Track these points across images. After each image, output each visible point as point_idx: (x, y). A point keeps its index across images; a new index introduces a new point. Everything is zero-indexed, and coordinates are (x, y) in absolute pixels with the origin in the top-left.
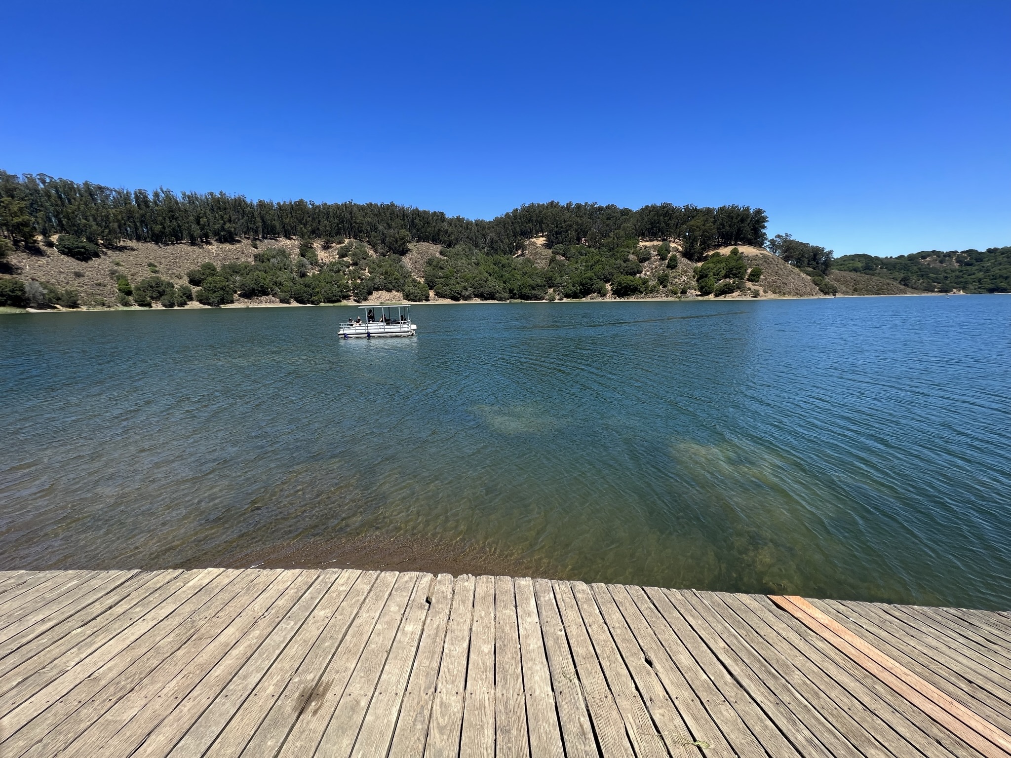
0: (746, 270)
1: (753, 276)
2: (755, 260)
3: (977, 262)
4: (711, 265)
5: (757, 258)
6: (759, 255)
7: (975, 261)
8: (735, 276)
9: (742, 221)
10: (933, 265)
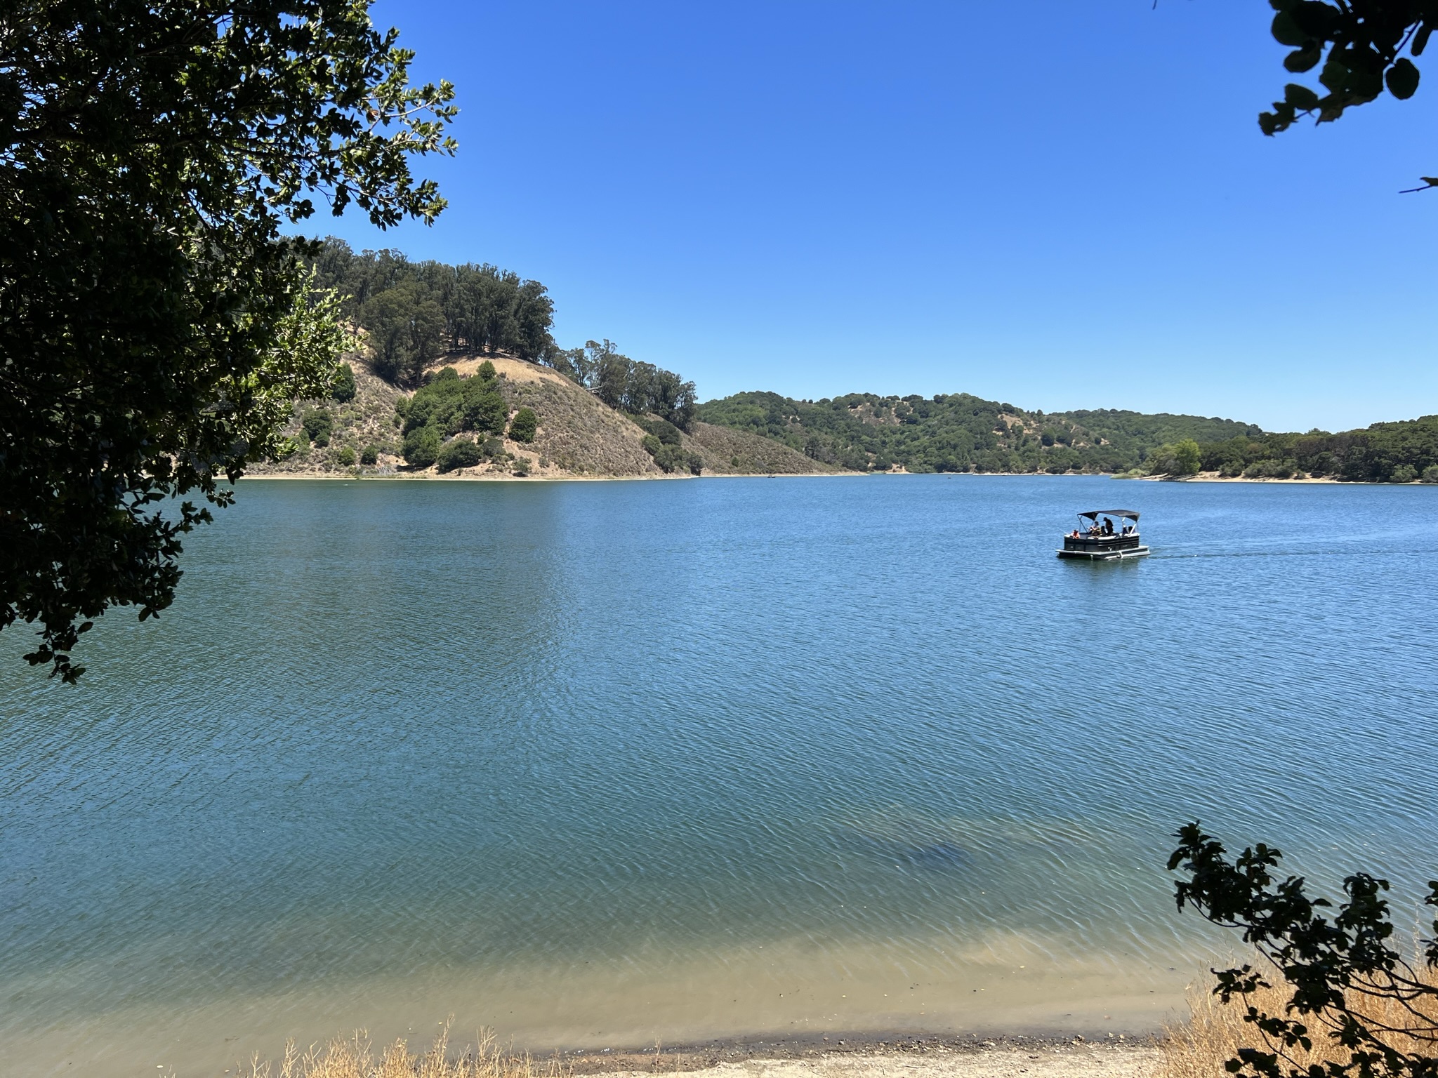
0: (505, 414)
1: (522, 427)
2: (529, 392)
3: (922, 417)
4: (434, 398)
5: (533, 389)
6: (537, 381)
7: (919, 416)
8: (484, 426)
9: (501, 304)
10: (867, 419)
